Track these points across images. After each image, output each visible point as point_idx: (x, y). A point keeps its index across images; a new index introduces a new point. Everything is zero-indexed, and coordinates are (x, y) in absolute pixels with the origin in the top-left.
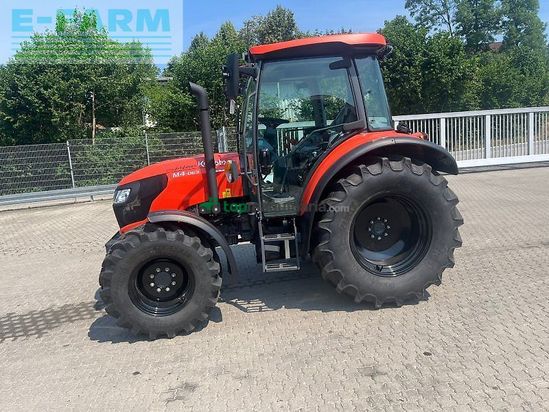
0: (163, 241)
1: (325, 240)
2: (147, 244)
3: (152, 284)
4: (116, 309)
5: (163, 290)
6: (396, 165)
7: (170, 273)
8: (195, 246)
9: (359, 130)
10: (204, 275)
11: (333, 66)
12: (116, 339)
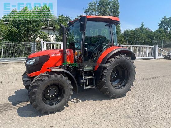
0: (56, 78)
1: (104, 78)
2: (51, 79)
3: (48, 94)
4: (37, 104)
5: (52, 96)
6: (123, 56)
7: (55, 90)
8: (66, 80)
9: (112, 45)
10: (68, 90)
11: (106, 25)
12: (33, 116)
